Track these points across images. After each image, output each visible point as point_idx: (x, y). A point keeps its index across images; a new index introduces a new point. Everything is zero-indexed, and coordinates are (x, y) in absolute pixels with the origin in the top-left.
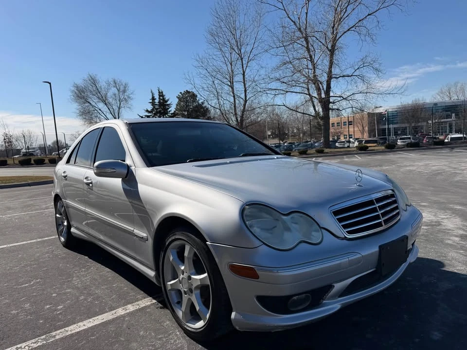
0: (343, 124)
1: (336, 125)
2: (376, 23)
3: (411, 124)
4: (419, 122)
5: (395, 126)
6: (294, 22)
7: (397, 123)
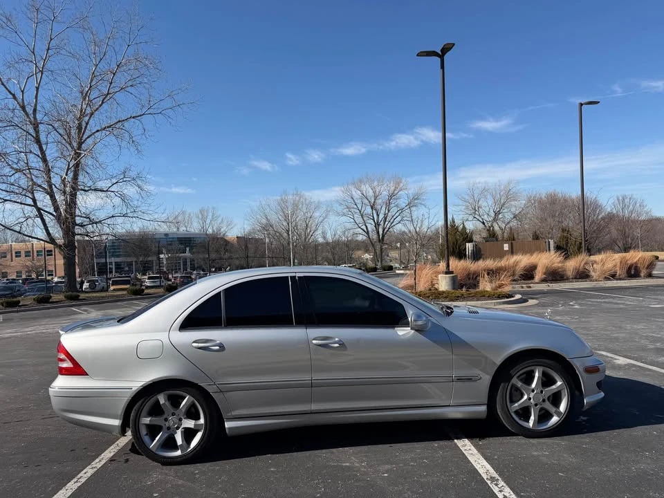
0: (35, 254)
1: (23, 254)
2: (141, 131)
3: (138, 259)
4: (149, 256)
5: (118, 260)
6: (14, 95)
7: (118, 256)
